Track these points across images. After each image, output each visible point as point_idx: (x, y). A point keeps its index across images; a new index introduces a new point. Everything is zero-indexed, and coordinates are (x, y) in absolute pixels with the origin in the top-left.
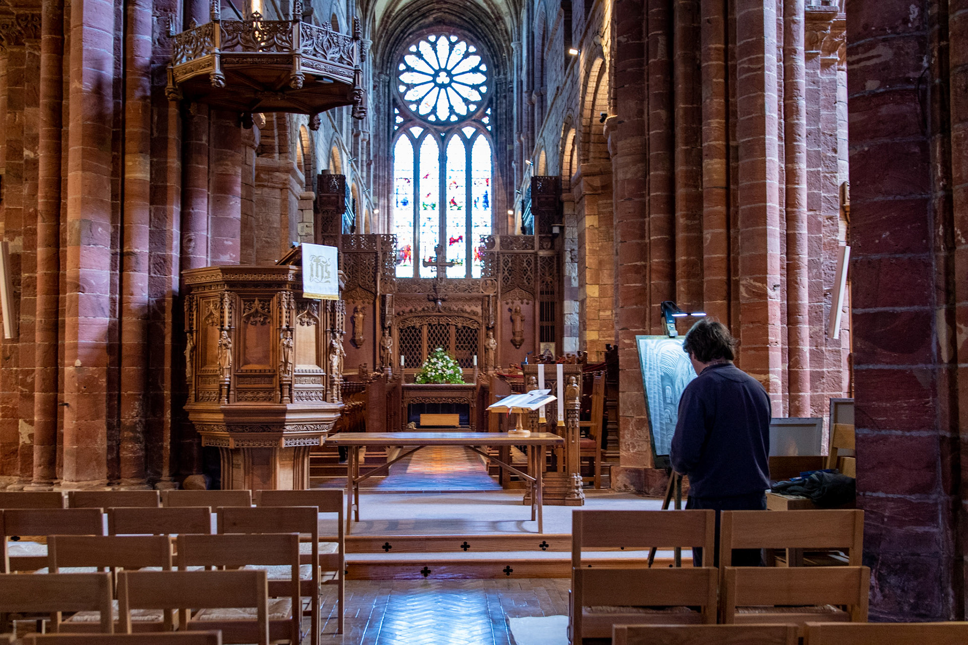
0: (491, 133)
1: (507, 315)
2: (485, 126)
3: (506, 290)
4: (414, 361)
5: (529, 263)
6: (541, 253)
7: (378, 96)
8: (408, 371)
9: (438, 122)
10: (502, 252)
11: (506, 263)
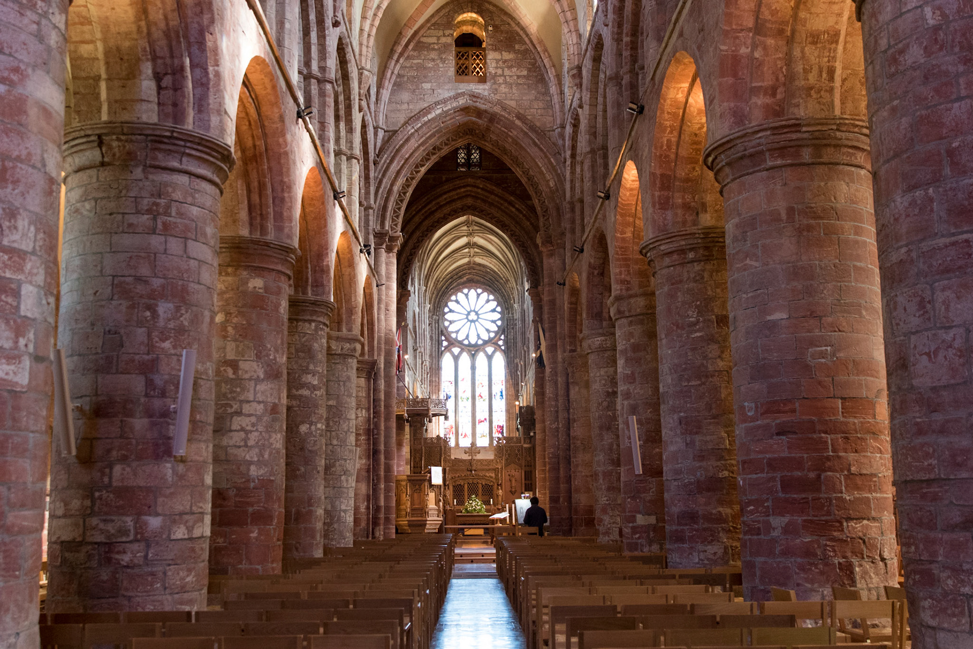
0: (504, 351)
1: (508, 478)
2: (500, 346)
3: (507, 465)
4: (461, 502)
5: (519, 451)
6: (525, 446)
7: (432, 330)
8: (458, 507)
9: (470, 345)
10: (505, 446)
11: (507, 451)
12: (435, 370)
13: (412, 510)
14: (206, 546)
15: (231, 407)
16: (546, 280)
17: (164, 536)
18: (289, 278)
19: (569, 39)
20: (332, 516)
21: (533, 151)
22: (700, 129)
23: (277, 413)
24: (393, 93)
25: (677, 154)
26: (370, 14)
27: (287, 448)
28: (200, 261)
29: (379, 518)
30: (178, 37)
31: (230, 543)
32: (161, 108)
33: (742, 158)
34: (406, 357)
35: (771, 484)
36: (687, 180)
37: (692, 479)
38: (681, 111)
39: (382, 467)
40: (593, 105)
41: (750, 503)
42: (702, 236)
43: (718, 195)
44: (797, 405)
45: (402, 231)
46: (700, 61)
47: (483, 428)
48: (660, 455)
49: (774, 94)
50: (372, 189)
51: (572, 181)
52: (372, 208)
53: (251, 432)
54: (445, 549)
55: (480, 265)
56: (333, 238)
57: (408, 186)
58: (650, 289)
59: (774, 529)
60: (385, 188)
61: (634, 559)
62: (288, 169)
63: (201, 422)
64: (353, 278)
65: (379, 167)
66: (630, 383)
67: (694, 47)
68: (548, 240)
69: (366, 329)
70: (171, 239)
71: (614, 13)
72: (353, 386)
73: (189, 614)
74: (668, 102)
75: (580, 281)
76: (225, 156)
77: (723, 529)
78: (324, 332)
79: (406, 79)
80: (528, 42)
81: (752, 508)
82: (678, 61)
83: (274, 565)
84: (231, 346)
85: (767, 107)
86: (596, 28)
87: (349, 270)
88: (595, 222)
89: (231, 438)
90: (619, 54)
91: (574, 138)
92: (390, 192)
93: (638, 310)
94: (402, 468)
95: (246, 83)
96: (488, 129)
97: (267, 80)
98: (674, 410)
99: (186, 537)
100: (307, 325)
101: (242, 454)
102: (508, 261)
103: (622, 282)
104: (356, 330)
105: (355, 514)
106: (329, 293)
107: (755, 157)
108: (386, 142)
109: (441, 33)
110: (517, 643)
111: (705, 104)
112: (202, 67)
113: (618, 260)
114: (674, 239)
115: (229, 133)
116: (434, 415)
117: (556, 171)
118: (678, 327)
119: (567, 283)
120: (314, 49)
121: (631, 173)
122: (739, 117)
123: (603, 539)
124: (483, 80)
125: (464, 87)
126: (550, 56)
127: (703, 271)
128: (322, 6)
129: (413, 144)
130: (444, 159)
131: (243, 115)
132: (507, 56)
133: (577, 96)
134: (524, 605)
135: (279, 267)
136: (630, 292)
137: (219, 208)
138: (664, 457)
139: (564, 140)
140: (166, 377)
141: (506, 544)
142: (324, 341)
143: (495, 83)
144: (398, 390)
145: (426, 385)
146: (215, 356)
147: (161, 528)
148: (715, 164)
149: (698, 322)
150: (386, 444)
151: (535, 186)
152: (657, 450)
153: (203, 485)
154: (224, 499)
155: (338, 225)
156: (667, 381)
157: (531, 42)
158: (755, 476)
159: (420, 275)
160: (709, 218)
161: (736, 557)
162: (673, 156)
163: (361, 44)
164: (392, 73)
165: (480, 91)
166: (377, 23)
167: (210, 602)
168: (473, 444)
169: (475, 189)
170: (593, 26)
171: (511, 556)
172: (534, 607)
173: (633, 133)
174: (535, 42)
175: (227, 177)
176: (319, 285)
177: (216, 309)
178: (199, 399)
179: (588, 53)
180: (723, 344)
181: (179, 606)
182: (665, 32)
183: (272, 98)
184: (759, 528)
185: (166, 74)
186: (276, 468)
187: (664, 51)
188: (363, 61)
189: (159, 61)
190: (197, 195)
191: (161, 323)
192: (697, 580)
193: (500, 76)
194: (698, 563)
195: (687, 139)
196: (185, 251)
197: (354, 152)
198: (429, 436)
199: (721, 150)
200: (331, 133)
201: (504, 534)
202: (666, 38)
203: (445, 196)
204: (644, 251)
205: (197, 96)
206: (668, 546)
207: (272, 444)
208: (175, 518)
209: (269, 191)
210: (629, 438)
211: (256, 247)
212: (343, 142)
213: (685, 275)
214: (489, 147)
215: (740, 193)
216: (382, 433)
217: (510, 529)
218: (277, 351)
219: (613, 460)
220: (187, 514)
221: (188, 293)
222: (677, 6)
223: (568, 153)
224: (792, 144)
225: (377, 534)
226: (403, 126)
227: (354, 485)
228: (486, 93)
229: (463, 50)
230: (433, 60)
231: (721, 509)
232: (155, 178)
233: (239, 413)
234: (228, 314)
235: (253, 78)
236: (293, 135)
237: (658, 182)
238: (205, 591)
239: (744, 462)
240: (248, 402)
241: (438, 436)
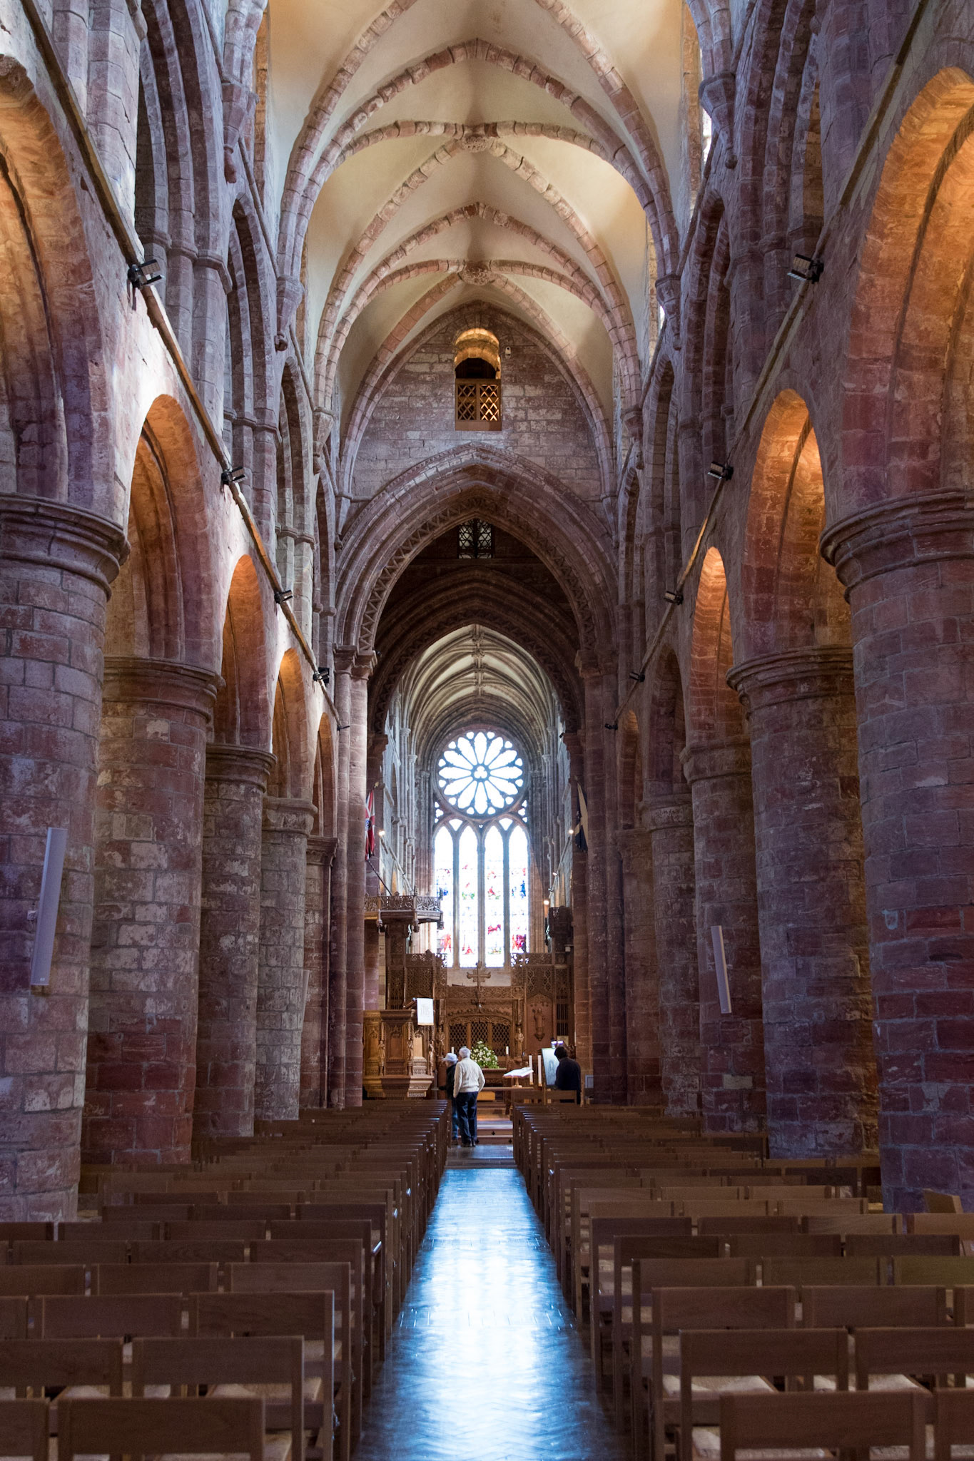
0: (526, 825)
1: (532, 1014)
2: (521, 818)
3: (530, 996)
5: (548, 974)
6: (558, 966)
7: (420, 793)
9: (476, 815)
10: (527, 967)
11: (530, 974)
12: (425, 853)
13: (388, 1063)
14: (78, 1121)
15: (119, 911)
16: (589, 721)
17: (15, 1108)
18: (208, 719)
19: (623, 368)
20: (267, 1074)
21: (571, 531)
22: (816, 502)
23: (187, 920)
24: (364, 444)
25: (781, 539)
26: (331, 330)
27: (201, 973)
28: (74, 696)
29: (338, 1076)
30: (48, 368)
31: (114, 1116)
32: (21, 471)
33: (877, 547)
34: (381, 833)
35: (923, 1033)
36: (798, 577)
37: (806, 1022)
38: (788, 476)
39: (344, 999)
40: (659, 464)
41: (891, 1062)
42: (819, 660)
43: (842, 600)
44: (961, 914)
45: (376, 648)
46: (815, 404)
47: (495, 941)
48: (758, 985)
49: (924, 454)
50: (332, 587)
51: (627, 575)
52: (332, 614)
53: (147, 948)
54: (436, 1125)
55: (491, 696)
56: (273, 660)
57: (386, 581)
58: (742, 737)
59: (928, 1101)
60: (351, 584)
61: (718, 1142)
62: (208, 559)
63: (73, 935)
64: (302, 718)
65: (343, 554)
66: (714, 876)
67: (806, 383)
68: (592, 663)
69: (321, 793)
70: (33, 664)
71: (689, 330)
72: (302, 878)
73: (49, 1226)
74: (769, 462)
75: (640, 723)
76: (114, 540)
77: (852, 1098)
78: (258, 799)
79: (383, 425)
80: (563, 371)
81: (895, 1068)
82: (783, 404)
83: (180, 1149)
84: (119, 820)
85: (913, 472)
86: (662, 352)
87: (296, 705)
88: (660, 637)
89: (118, 957)
90: (697, 391)
91: (631, 513)
92: (358, 589)
93: (725, 768)
94: (373, 1000)
95: (147, 434)
96: (503, 498)
97: (178, 430)
98: (778, 918)
99: (48, 1107)
100: (233, 787)
101: (134, 981)
102: (534, 691)
103: (702, 726)
104: (307, 795)
105: (302, 1070)
106: (267, 740)
107: (898, 546)
108: (354, 516)
109: (435, 358)
110: (543, 1270)
111: (823, 466)
112: (82, 413)
113: (694, 693)
114: (777, 664)
115: (120, 507)
116: (422, 921)
117: (603, 560)
118: (784, 795)
119: (620, 725)
120: (248, 383)
121: (714, 566)
122: (873, 487)
123: (673, 1111)
124: (496, 427)
125: (468, 437)
126: (595, 392)
127: (821, 711)
128: (261, 320)
129: (393, 519)
130: (440, 541)
131: (143, 480)
132: (532, 391)
133: (635, 450)
134: (553, 1211)
135: (194, 704)
136: (713, 742)
137: (105, 617)
138: (764, 989)
139: (616, 515)
140: (22, 868)
141: (528, 1117)
142: (259, 812)
143: (514, 431)
144: (369, 882)
145: (411, 876)
146: (96, 834)
147: (11, 1095)
148: (837, 556)
149: (814, 787)
150: (350, 964)
151: (573, 582)
152: (754, 977)
153: (74, 1029)
154: (106, 1049)
155: (280, 641)
156: (768, 876)
157: (568, 371)
158: (898, 1021)
159: (402, 711)
160: (829, 634)
161: (873, 1140)
162: (775, 542)
163: (317, 375)
164: (364, 416)
165: (492, 443)
166: (341, 344)
167: (83, 1205)
168: (480, 964)
169: (485, 586)
170: (658, 349)
171: (534, 1135)
172: (568, 1216)
173: (717, 507)
174: (574, 371)
175: (117, 572)
176: (252, 729)
177: (98, 766)
178: (71, 902)
179: (651, 389)
180: (851, 820)
181: (35, 1213)
182: (764, 359)
183: (186, 456)
184: (905, 1100)
185: (29, 422)
186: (184, 1002)
187: (762, 388)
188: (321, 399)
189: (20, 404)
190: (72, 600)
191: (16, 788)
192: (813, 1177)
193: (522, 421)
194: (815, 1150)
195: (797, 516)
196: (53, 681)
197: (306, 532)
198: (415, 951)
199: (846, 535)
200: (272, 505)
201: (526, 1101)
202: (765, 370)
203: (442, 595)
204: (734, 682)
205: (75, 454)
206: (770, 1123)
207: (179, 967)
208: (31, 1081)
209: (180, 592)
210: (712, 959)
211: (159, 673)
212: (289, 516)
213: (795, 719)
214: (504, 525)
215: (874, 599)
216: (345, 948)
217: (534, 1093)
218: (187, 827)
219: (688, 992)
220: (50, 1073)
221: (56, 743)
222: (780, 322)
223: (622, 534)
224: (951, 526)
225: (335, 1100)
226: (379, 492)
227: (300, 1026)
228: (501, 446)
229: (468, 382)
230: (424, 397)
231: (849, 1069)
232: (11, 574)
233: (130, 920)
234: (116, 772)
235: (157, 426)
236: (216, 509)
237: (753, 580)
238: (75, 1189)
239: (883, 1000)
240: (145, 903)
241: (428, 952)
